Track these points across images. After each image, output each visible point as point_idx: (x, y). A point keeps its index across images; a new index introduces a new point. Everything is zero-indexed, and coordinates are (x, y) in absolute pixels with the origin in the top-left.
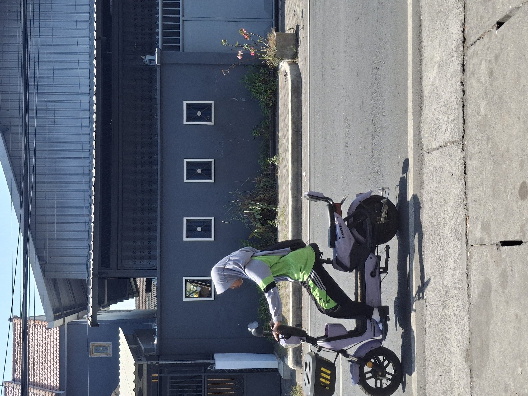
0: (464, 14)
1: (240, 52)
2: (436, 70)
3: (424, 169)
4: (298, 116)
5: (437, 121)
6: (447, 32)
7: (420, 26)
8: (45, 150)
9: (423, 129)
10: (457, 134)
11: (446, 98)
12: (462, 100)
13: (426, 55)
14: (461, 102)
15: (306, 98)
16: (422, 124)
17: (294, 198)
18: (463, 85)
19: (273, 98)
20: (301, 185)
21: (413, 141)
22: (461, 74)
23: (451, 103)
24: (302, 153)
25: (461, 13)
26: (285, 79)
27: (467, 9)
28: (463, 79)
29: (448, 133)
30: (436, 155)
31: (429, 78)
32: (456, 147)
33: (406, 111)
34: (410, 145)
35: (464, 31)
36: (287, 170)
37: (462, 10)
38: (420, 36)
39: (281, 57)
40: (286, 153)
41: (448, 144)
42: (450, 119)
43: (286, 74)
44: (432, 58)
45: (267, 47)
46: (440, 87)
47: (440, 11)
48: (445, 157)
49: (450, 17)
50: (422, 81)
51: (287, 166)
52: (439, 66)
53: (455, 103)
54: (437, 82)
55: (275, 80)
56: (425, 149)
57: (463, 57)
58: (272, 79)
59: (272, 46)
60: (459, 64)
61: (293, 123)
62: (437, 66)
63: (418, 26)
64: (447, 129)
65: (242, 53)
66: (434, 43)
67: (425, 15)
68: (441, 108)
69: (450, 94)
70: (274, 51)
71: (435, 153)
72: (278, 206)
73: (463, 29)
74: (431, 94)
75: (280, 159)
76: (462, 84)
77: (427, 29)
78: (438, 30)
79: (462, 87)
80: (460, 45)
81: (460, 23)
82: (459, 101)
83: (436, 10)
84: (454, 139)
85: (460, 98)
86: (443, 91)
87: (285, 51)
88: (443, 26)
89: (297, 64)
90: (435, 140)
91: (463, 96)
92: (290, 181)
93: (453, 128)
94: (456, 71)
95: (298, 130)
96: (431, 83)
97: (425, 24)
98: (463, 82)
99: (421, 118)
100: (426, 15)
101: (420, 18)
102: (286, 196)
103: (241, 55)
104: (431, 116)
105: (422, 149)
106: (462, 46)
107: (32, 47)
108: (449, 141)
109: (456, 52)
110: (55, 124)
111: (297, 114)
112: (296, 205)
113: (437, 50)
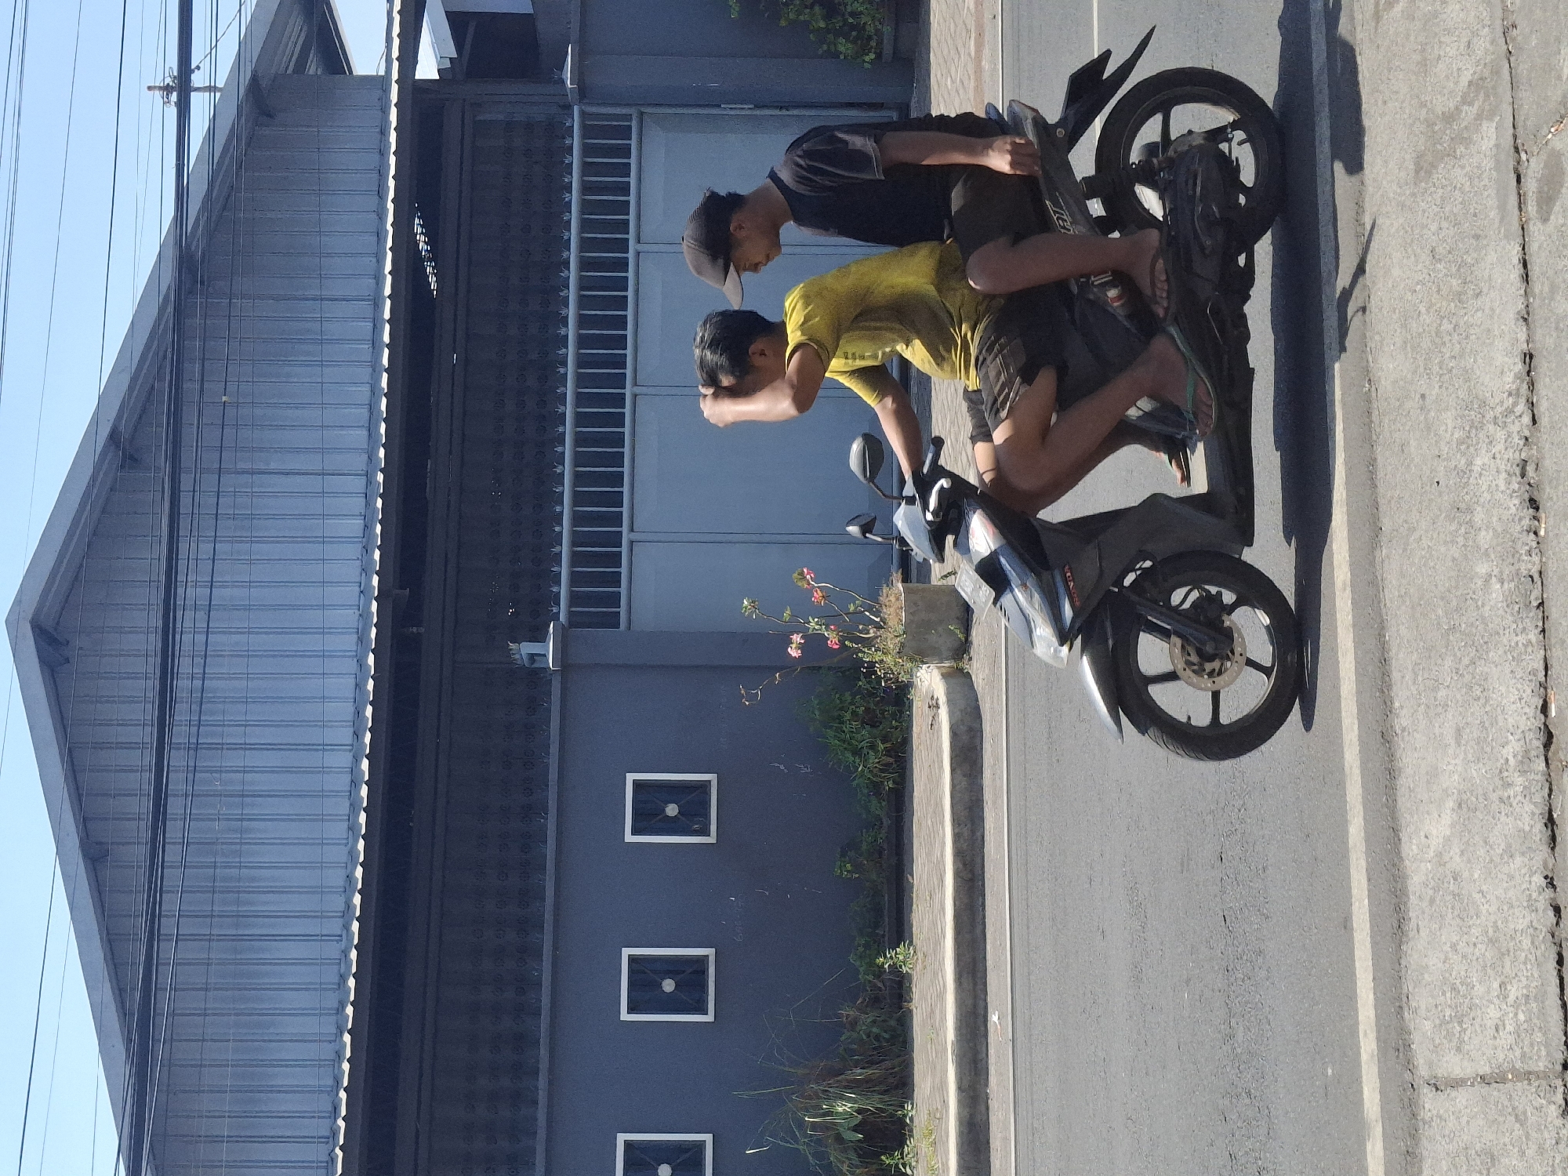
0: (1542, 652)
1: (797, 638)
2: (1447, 818)
3: (1424, 1142)
4: (973, 832)
5: (1463, 989)
6: (1482, 701)
7: (1384, 661)
8: (210, 914)
9: (1413, 1004)
10: (1544, 1053)
11: (1492, 918)
12: (1553, 937)
13: (1411, 759)
14: (1549, 944)
15: (998, 781)
16: (1409, 986)
17: (963, 1092)
18: (1554, 887)
19: (895, 766)
20: (987, 1050)
21: (1378, 1031)
22: (1545, 849)
23: (1512, 938)
24: (988, 947)
25: (1530, 649)
26: (931, 718)
27: (1553, 641)
28: (1550, 867)
29: (1506, 1039)
30: (1464, 1103)
31: (1426, 837)
32: (1542, 1095)
33: (1346, 924)
34: (1368, 1045)
35: (1545, 709)
36: (941, 996)
37: (1534, 640)
38: (1383, 692)
39: (921, 655)
40: (938, 942)
41: (1510, 1077)
42: (1514, 992)
43: (934, 702)
44: (1433, 774)
45: (878, 627)
46: (1466, 874)
47: (1453, 629)
48: (1501, 1119)
49: (1491, 654)
50: (1400, 840)
51: (941, 983)
52: (1460, 804)
53: (1526, 943)
54: (1457, 859)
55: (901, 712)
56: (1423, 1071)
57: (1550, 795)
58: (891, 709)
59: (892, 622)
60: (1533, 814)
61: (958, 854)
62: (1450, 804)
63: (1376, 660)
64: (1500, 1023)
65: (802, 641)
66: (1437, 725)
67: (1400, 632)
68: (1475, 945)
69: (1505, 908)
70: (897, 636)
71: (1462, 1098)
72: (912, 1104)
73: (1541, 702)
74: (1436, 890)
75: (919, 954)
76: (1551, 883)
77: (1409, 677)
78: (1448, 687)
79: (1549, 893)
80: (1533, 753)
81: (1530, 681)
82: (1541, 938)
83: (1438, 624)
84: (1532, 1066)
85: (1544, 930)
86: (1481, 892)
87: (933, 638)
88: (1468, 677)
89: (968, 675)
90: (1459, 1049)
91: (1557, 924)
92: (950, 1035)
93: (1525, 1026)
94: (1525, 836)
95: (973, 874)
96: (1432, 854)
97: (1402, 660)
98: (1552, 878)
99: (1403, 963)
100: (1403, 630)
101: (1381, 636)
102: (937, 1080)
103: (801, 647)
104: (1440, 965)
105: (1411, 1067)
106: (1543, 758)
107: (189, 614)
108: (1513, 1070)
109: (1523, 773)
110: (244, 836)
111: (969, 825)
112: (972, 1116)
113: (1451, 751)
